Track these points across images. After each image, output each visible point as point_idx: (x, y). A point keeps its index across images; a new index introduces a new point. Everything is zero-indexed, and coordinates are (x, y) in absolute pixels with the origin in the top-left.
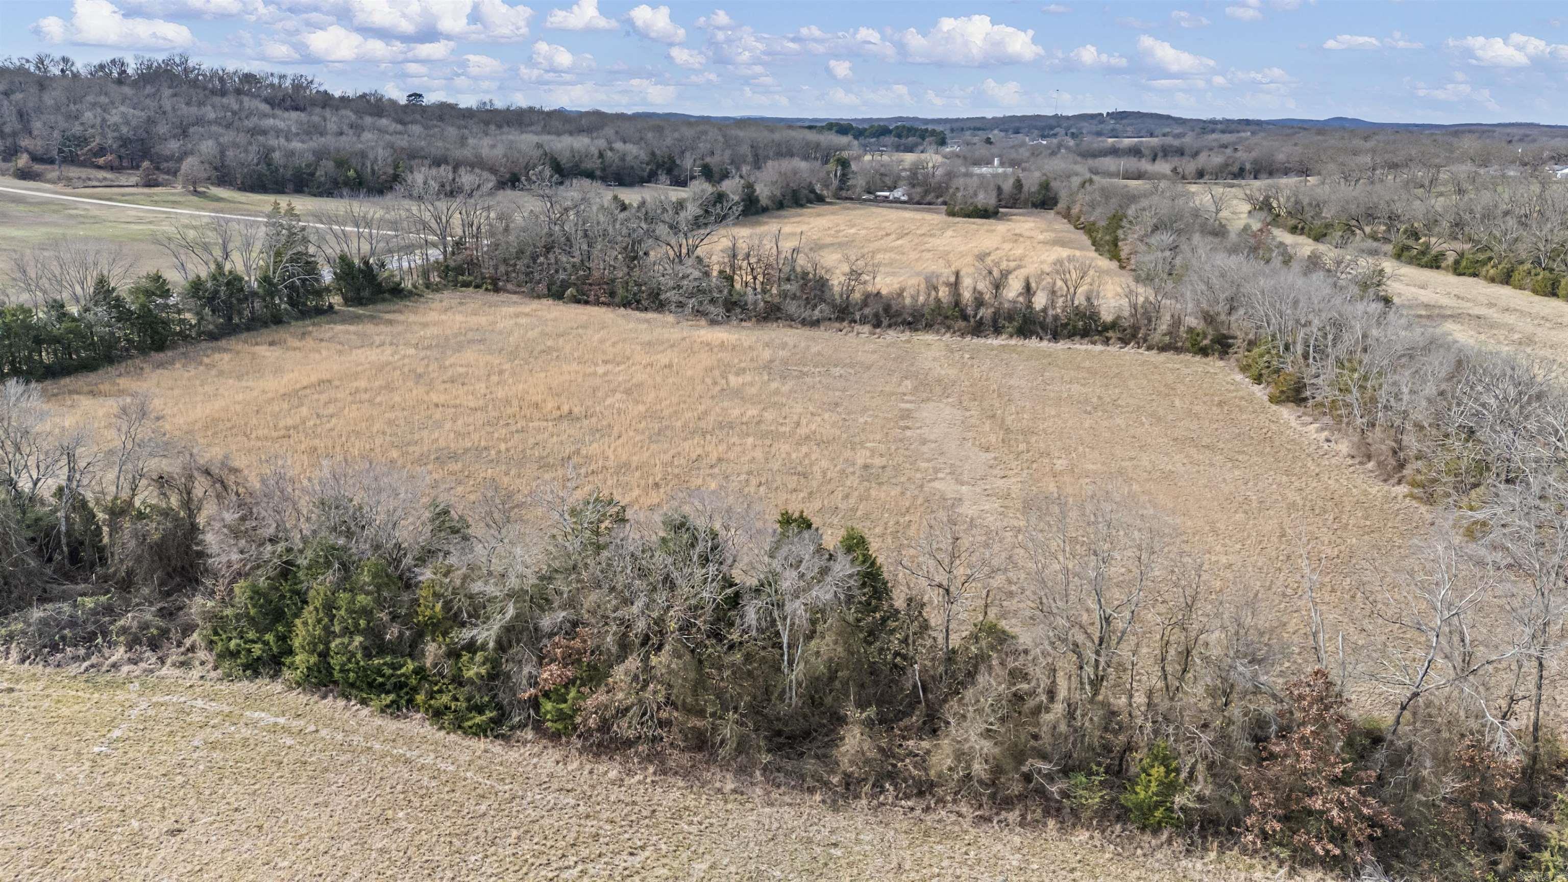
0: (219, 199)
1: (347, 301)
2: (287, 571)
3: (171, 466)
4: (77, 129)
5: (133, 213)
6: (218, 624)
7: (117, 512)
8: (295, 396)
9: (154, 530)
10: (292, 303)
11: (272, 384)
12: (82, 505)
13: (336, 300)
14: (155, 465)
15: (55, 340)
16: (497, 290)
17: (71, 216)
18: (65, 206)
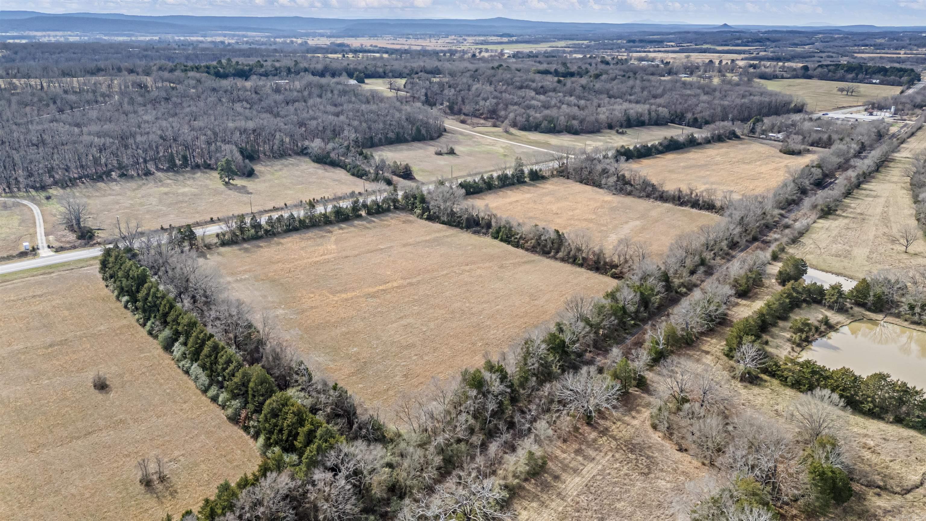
0: (511, 134)
1: (531, 180)
2: (500, 228)
3: (490, 214)
4: (477, 107)
5: (489, 140)
6: (492, 233)
7: (483, 218)
8: (511, 203)
9: (487, 221)
10: (517, 180)
11: (508, 200)
12: (478, 218)
13: (527, 180)
14: (488, 213)
15: (473, 187)
16: (568, 178)
17: (475, 142)
18: (473, 137)
